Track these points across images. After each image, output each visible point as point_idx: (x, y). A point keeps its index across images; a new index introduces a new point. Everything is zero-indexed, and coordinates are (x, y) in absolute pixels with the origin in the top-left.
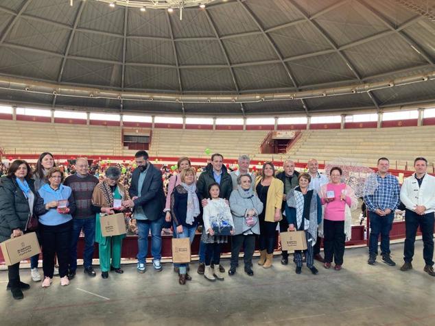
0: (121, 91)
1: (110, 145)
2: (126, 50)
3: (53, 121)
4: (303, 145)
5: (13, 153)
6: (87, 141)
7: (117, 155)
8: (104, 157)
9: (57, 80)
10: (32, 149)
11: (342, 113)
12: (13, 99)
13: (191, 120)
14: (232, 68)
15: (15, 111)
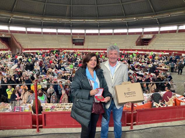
0: (70, 18)
1: (67, 43)
3: (42, 34)
5: (27, 48)
6: (57, 42)
7: (70, 48)
8: (65, 49)
9: (43, 15)
10: (34, 46)
11: (178, 25)
12: (25, 24)
13: (102, 31)
14: (122, 5)
15: (26, 30)
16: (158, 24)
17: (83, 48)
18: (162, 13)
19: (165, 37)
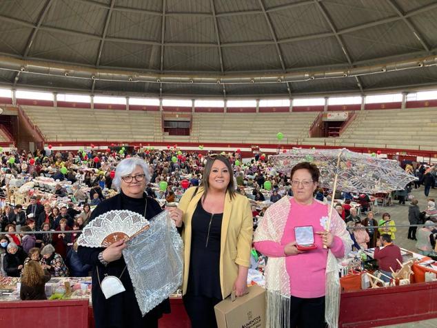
0: (160, 73)
1: (150, 130)
2: (165, 29)
3: (92, 107)
4: (358, 127)
5: (55, 140)
6: (126, 127)
7: (159, 141)
8: (145, 144)
9: (95, 64)
10: (73, 136)
11: (403, 91)
12: (53, 86)
13: (233, 103)
14: (278, 44)
15: (55, 98)
16: (359, 88)
17: (187, 141)
19: (376, 118)
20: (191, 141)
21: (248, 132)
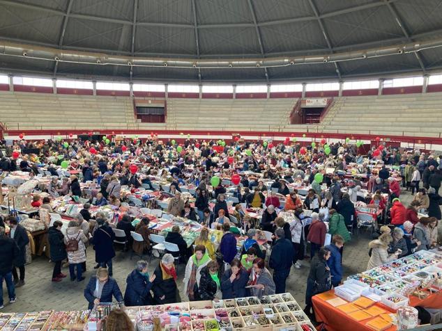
0: (130, 56)
1: (123, 117)
3: (55, 92)
4: (338, 113)
5: (16, 129)
6: (95, 113)
7: (132, 129)
8: (119, 132)
9: (58, 44)
10: (36, 124)
11: (380, 77)
12: (7, 67)
13: (208, 89)
14: (258, 27)
15: (11, 81)
16: (337, 74)
17: (164, 129)
18: (347, 51)
19: (354, 104)
20: (168, 129)
21: (227, 119)
